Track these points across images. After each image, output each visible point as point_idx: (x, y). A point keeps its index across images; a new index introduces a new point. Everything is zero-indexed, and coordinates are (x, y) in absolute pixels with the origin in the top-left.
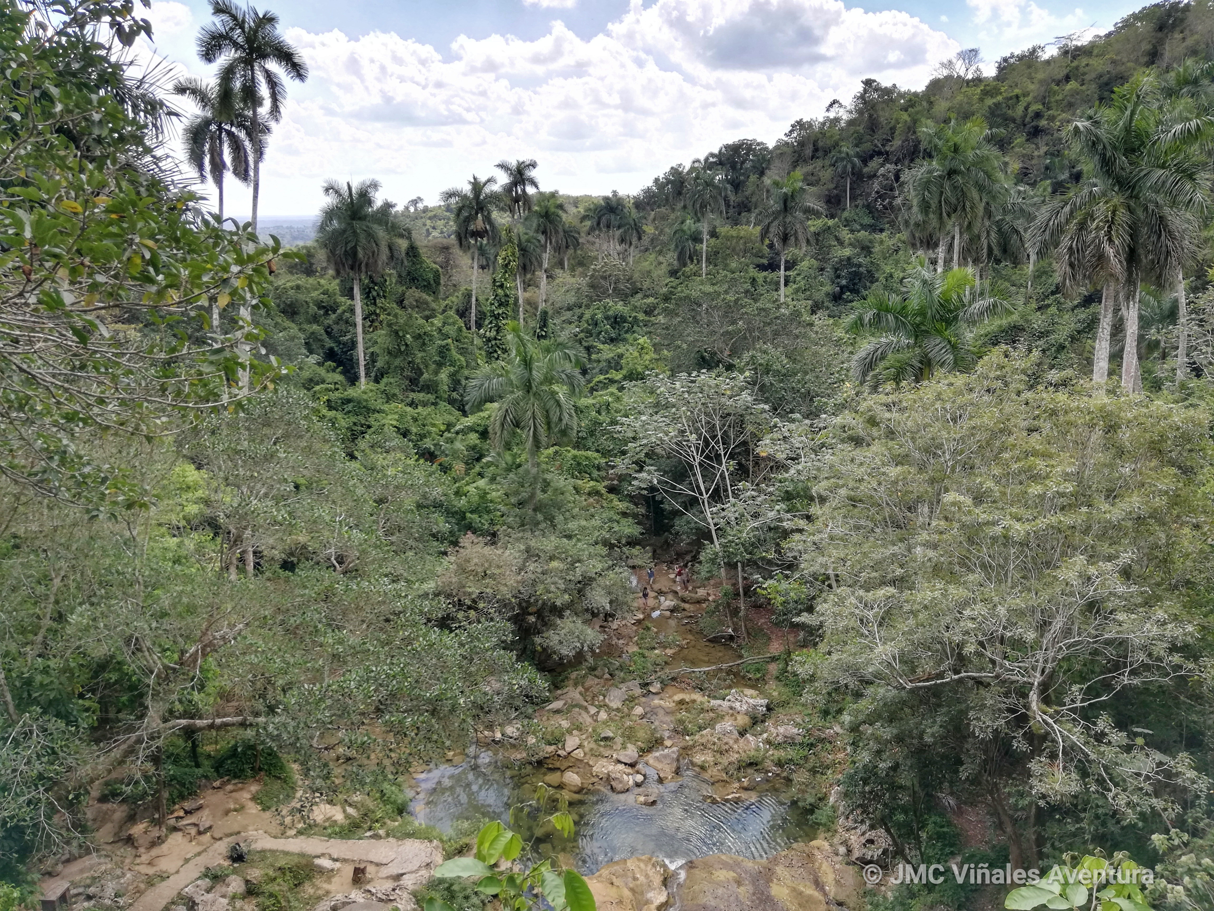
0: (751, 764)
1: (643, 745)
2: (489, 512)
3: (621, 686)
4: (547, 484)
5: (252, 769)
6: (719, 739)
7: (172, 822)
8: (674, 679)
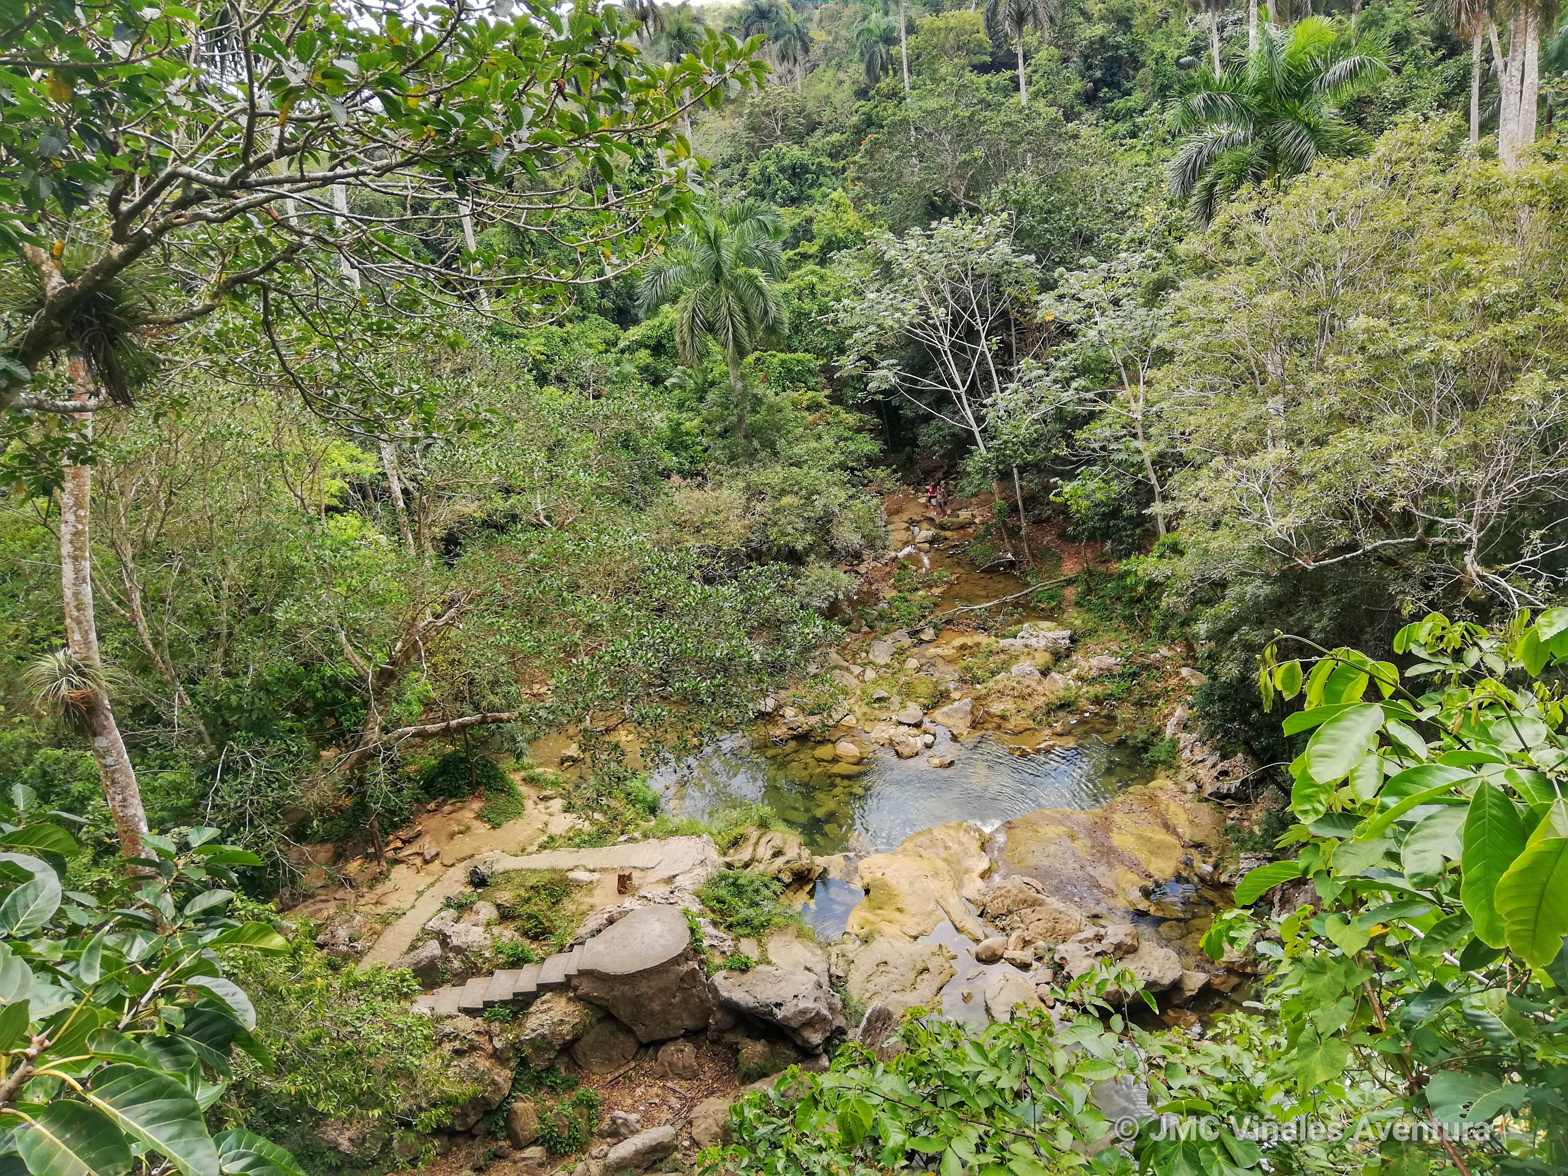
0: (1062, 707)
1: (926, 702)
2: (686, 448)
3: (885, 638)
4: (758, 401)
5: (469, 784)
6: (1018, 682)
7: (390, 854)
8: (949, 622)
